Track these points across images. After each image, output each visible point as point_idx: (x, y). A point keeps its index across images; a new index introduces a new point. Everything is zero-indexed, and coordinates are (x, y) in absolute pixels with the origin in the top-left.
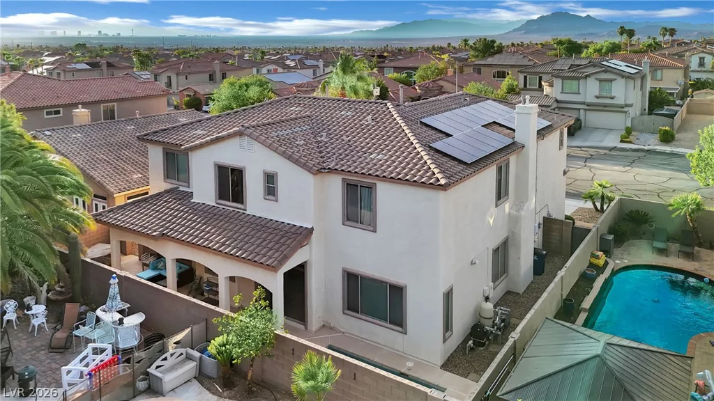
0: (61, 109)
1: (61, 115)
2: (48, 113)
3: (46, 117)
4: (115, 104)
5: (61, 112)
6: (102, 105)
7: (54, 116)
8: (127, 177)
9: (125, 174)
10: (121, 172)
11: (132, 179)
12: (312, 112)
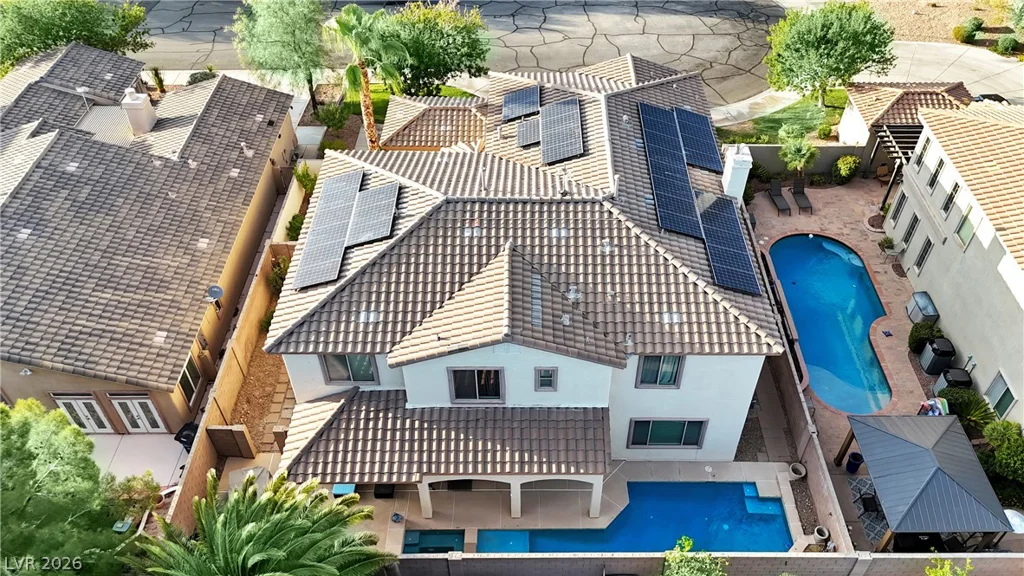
8: (150, 347)
9: (141, 345)
10: (133, 343)
11: (161, 348)
12: (506, 238)
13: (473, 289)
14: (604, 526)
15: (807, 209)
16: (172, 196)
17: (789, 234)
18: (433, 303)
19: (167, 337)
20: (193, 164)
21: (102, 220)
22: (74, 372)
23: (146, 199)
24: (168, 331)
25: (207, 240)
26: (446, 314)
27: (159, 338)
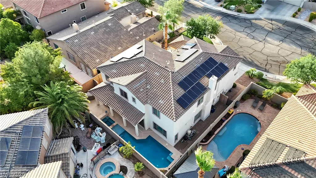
0: (66, 9)
1: (67, 11)
2: (62, 12)
3: (62, 13)
4: (84, 2)
5: (67, 10)
6: (80, 4)
7: (64, 12)
8: (95, 61)
9: (94, 60)
10: (93, 59)
11: (96, 62)
12: (147, 69)
13: (134, 76)
14: (137, 139)
15: (261, 110)
16: (122, 37)
17: (248, 113)
18: (125, 74)
19: (99, 61)
20: (131, 33)
21: (106, 36)
22: (81, 59)
23: (117, 36)
24: (100, 60)
25: (121, 48)
26: (126, 78)
27: (98, 60)
